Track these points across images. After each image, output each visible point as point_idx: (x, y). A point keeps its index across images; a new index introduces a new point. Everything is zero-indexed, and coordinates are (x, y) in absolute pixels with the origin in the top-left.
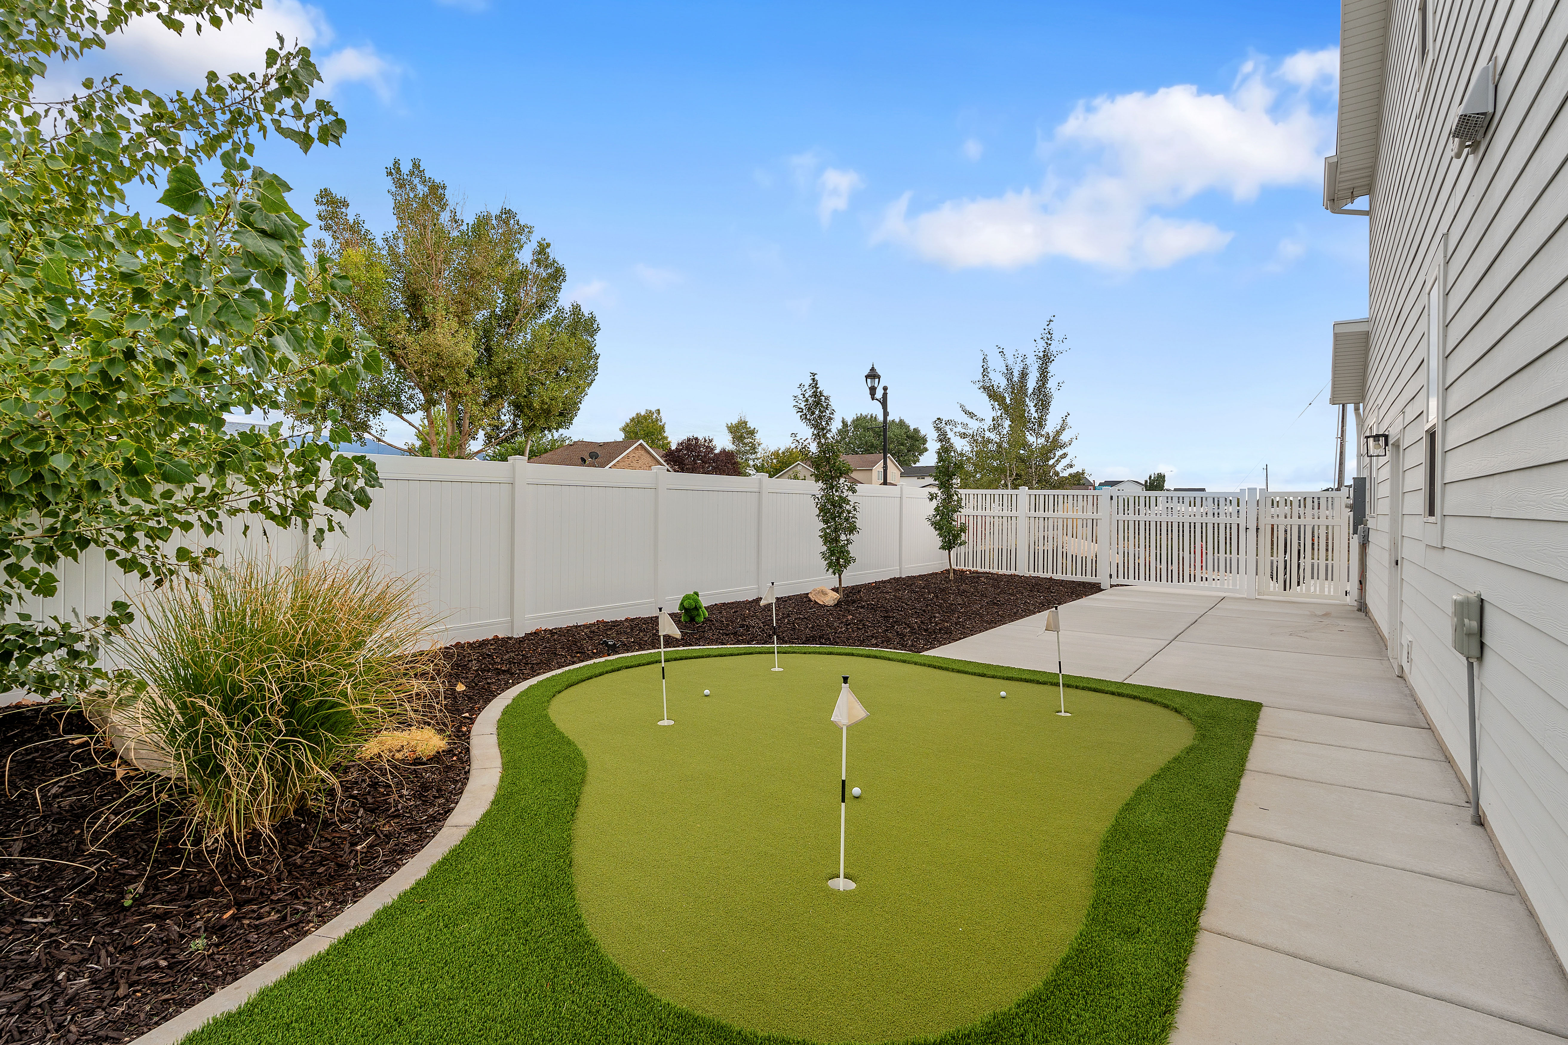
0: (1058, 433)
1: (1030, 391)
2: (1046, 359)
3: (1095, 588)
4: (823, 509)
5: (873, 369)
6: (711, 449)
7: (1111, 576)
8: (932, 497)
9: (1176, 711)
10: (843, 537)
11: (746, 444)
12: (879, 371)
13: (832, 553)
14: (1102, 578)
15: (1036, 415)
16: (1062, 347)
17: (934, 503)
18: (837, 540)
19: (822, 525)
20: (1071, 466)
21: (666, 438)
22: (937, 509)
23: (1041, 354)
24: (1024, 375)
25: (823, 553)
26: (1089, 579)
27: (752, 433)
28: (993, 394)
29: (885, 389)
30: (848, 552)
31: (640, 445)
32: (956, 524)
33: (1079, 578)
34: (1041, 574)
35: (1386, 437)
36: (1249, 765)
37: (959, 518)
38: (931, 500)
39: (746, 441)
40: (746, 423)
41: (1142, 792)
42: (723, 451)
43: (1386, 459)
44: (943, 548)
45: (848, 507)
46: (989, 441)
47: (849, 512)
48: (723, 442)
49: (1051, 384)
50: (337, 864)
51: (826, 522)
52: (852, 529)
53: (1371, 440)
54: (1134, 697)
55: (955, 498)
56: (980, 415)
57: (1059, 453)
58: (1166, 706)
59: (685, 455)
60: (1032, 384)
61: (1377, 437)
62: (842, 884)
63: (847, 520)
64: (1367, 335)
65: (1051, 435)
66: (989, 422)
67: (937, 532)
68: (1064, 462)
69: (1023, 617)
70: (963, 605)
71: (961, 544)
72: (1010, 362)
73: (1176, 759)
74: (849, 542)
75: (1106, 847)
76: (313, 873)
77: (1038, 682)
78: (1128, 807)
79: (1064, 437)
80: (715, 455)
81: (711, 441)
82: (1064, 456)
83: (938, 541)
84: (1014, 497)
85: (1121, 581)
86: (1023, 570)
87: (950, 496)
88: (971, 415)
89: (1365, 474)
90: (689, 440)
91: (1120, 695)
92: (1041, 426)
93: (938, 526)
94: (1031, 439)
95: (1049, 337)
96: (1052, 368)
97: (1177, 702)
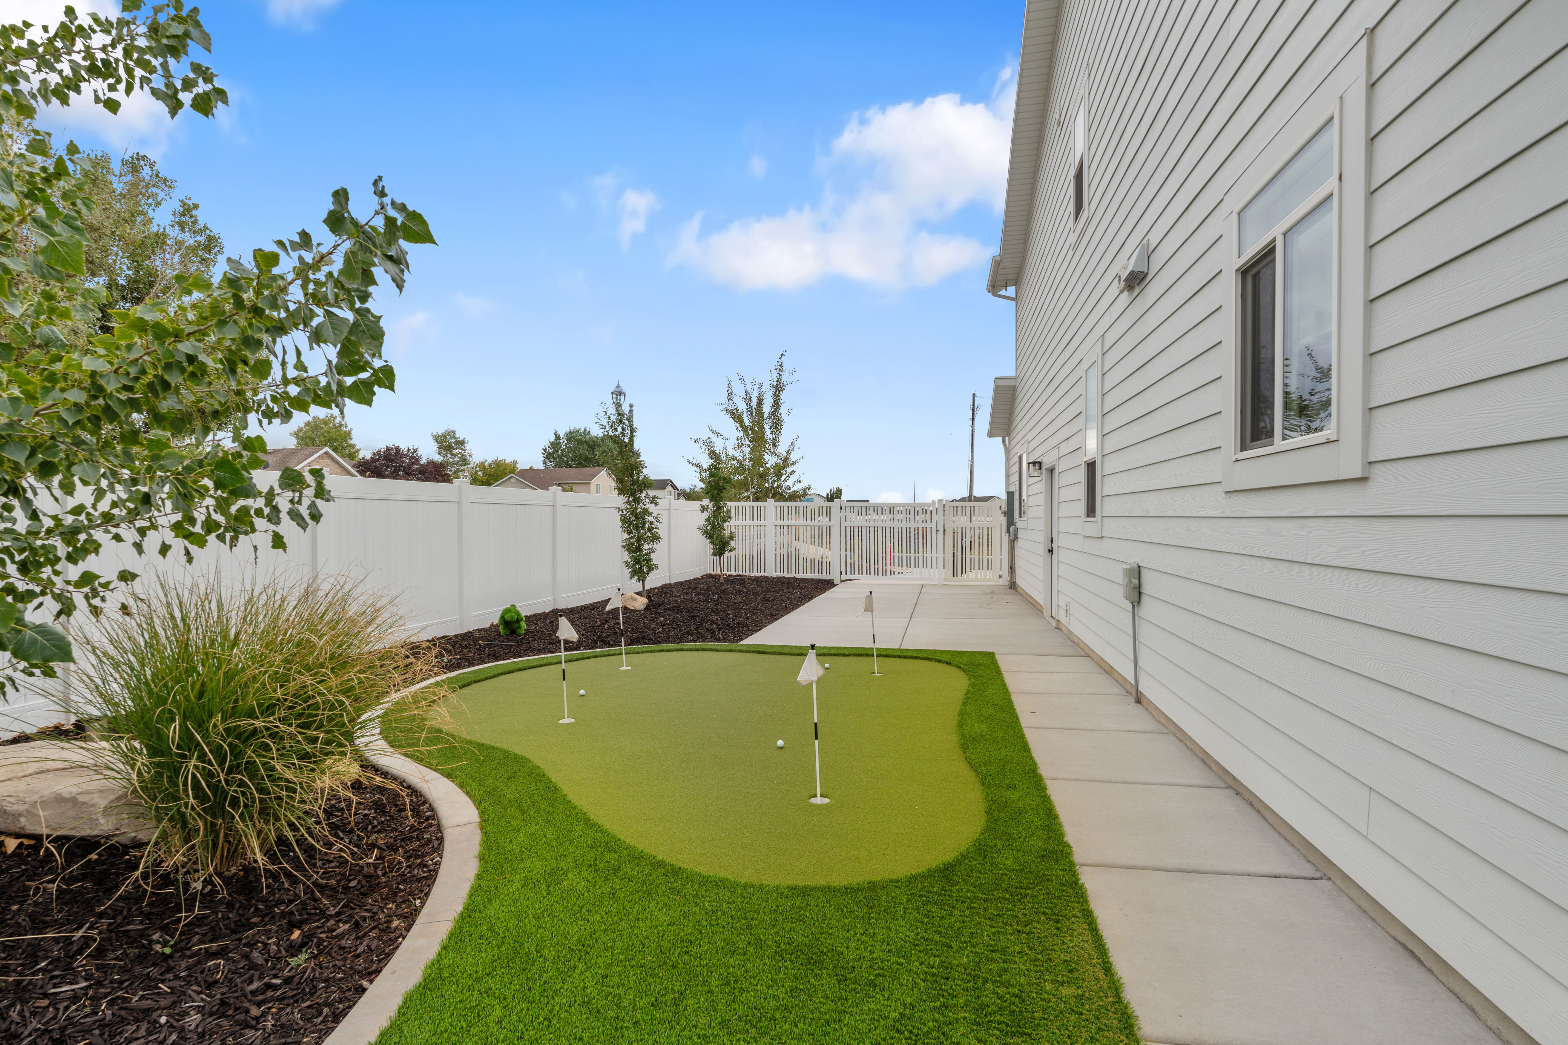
0: (788, 452)
1: (766, 416)
2: (779, 389)
3: (828, 584)
4: (625, 522)
5: (618, 386)
6: (415, 460)
7: (841, 573)
8: (704, 509)
9: (947, 663)
10: (646, 547)
11: (455, 455)
12: (624, 389)
13: (637, 561)
14: (835, 576)
15: (770, 436)
16: (792, 378)
17: (706, 515)
18: (639, 549)
19: (626, 536)
20: (800, 481)
21: (353, 446)
22: (707, 520)
23: (775, 383)
24: (760, 401)
25: (626, 562)
26: (825, 576)
27: (462, 443)
28: (737, 417)
29: (631, 406)
30: (650, 560)
31: (326, 453)
32: (727, 533)
33: (817, 576)
34: (786, 575)
35: (1040, 463)
36: (1011, 690)
37: (728, 528)
38: (703, 511)
39: (455, 452)
40: (454, 432)
41: (962, 714)
42: (431, 463)
43: (1039, 479)
44: (714, 554)
45: (650, 518)
46: (734, 458)
47: (652, 523)
48: (429, 452)
49: (783, 411)
50: (365, 877)
51: (629, 533)
52: (656, 538)
53: (1031, 465)
54: (916, 658)
55: (725, 509)
56: (725, 435)
57: (789, 470)
58: (939, 661)
59: (383, 465)
60: (767, 409)
61: (1034, 463)
62: (818, 800)
63: (650, 530)
64: (1014, 388)
65: (784, 454)
66: (733, 442)
67: (709, 541)
68: (793, 479)
69: (792, 610)
70: (744, 603)
71: (731, 550)
72: (749, 389)
73: (968, 692)
74: (652, 551)
75: (964, 747)
76: (347, 889)
77: (845, 655)
78: (960, 725)
79: (793, 457)
80: (422, 465)
81: (415, 451)
82: (793, 472)
83: (710, 548)
84: (763, 509)
85: (849, 576)
86: (771, 572)
87: (719, 508)
88: (718, 435)
89: (1014, 488)
90: (388, 449)
91: (905, 657)
92: (775, 445)
93: (709, 535)
94: (767, 457)
95: (780, 368)
96: (783, 396)
97: (945, 658)
